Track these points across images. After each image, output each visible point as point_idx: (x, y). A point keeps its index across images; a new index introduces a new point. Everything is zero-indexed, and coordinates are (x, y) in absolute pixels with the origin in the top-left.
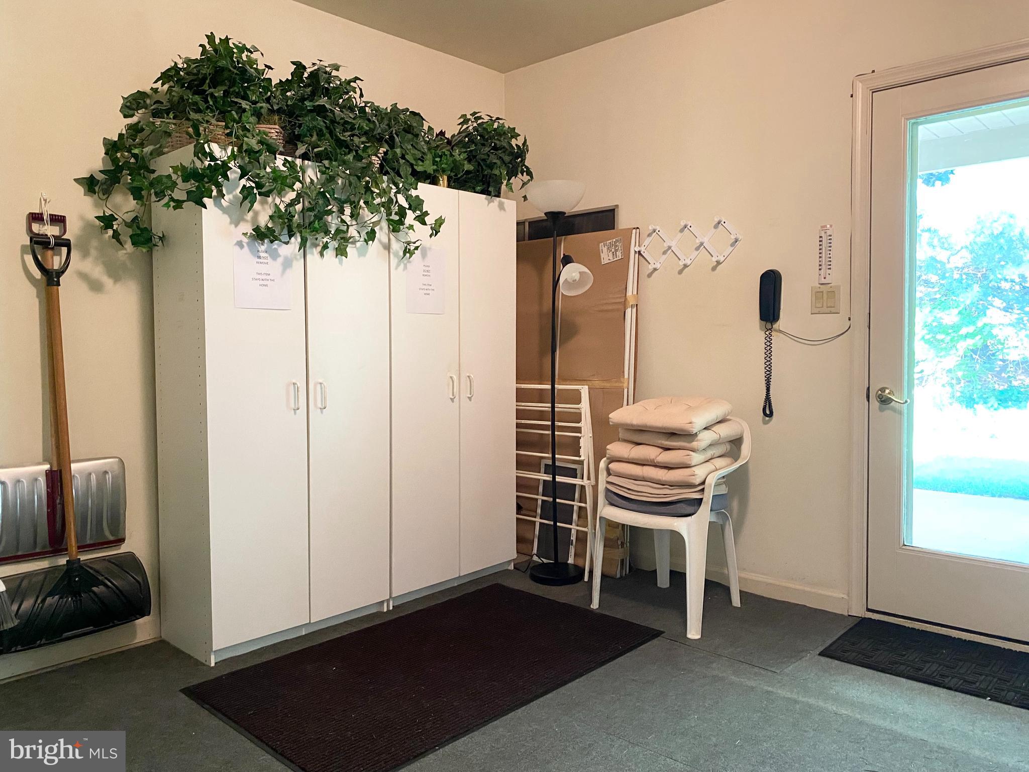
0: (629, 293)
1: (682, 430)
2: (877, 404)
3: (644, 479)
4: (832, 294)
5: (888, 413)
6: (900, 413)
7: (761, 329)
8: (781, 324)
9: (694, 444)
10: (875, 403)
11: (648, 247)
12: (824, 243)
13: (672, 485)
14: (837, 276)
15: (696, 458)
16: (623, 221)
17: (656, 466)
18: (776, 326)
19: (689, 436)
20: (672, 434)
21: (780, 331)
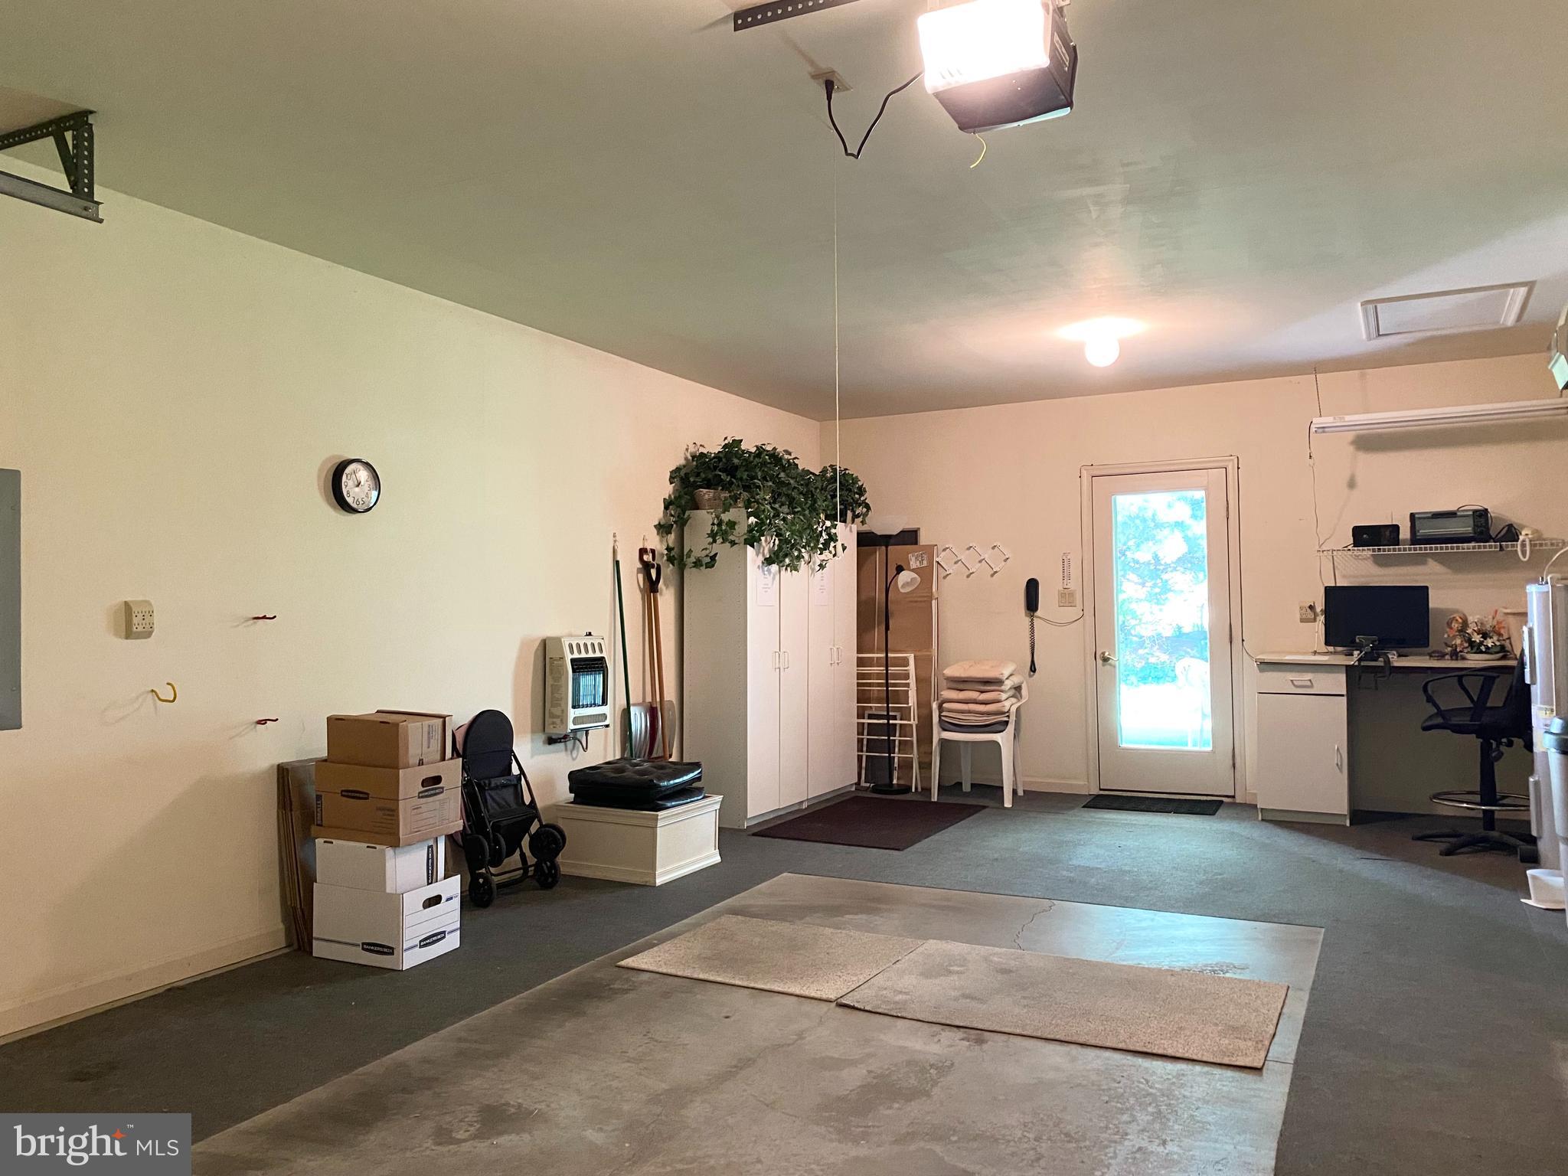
0: (934, 590)
1: (997, 679)
2: (1101, 662)
3: (969, 712)
4: (1072, 594)
5: (1107, 667)
6: (1115, 667)
7: (1026, 616)
8: (1038, 613)
9: (1003, 688)
10: (1099, 662)
11: (941, 557)
12: (1065, 563)
13: (989, 714)
14: (1074, 585)
15: (1004, 696)
16: (924, 539)
17: (977, 703)
18: (1036, 614)
19: (998, 682)
20: (987, 682)
21: (1039, 617)
